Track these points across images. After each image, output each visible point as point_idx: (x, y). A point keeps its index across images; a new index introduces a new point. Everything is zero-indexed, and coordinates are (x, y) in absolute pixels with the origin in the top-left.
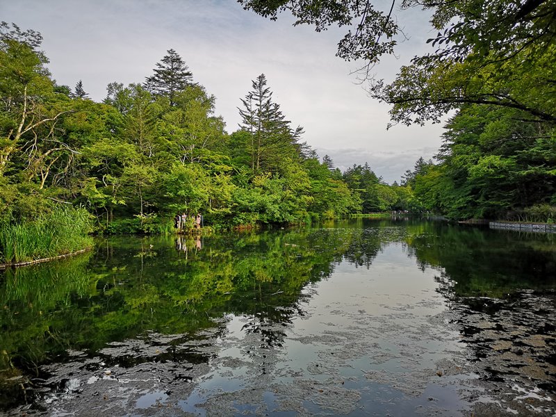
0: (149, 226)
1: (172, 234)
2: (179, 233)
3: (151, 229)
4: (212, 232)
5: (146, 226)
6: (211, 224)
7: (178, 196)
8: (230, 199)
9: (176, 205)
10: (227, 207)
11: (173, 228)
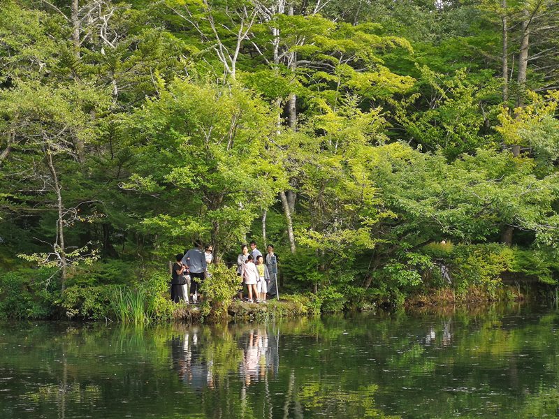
0: (84, 292)
1: (155, 320)
2: (184, 320)
3: (89, 303)
4: (310, 314)
5: (72, 294)
6: (306, 287)
7: (170, 186)
8: (369, 193)
9: (163, 220)
10: (357, 224)
11: (161, 301)
